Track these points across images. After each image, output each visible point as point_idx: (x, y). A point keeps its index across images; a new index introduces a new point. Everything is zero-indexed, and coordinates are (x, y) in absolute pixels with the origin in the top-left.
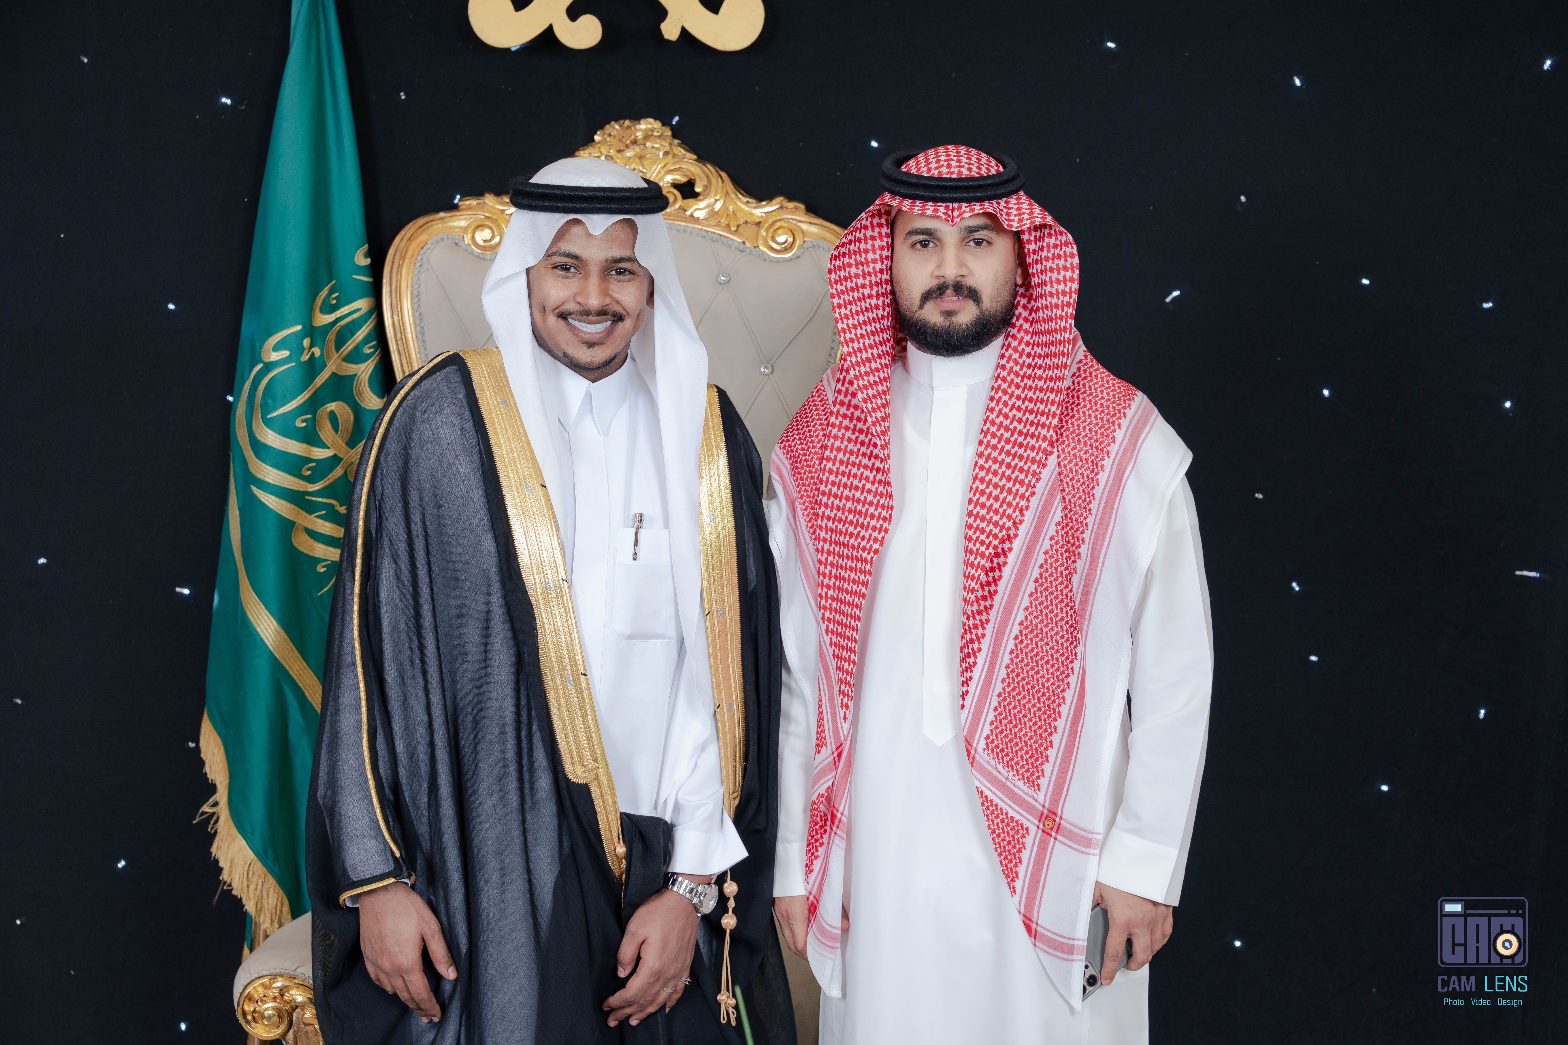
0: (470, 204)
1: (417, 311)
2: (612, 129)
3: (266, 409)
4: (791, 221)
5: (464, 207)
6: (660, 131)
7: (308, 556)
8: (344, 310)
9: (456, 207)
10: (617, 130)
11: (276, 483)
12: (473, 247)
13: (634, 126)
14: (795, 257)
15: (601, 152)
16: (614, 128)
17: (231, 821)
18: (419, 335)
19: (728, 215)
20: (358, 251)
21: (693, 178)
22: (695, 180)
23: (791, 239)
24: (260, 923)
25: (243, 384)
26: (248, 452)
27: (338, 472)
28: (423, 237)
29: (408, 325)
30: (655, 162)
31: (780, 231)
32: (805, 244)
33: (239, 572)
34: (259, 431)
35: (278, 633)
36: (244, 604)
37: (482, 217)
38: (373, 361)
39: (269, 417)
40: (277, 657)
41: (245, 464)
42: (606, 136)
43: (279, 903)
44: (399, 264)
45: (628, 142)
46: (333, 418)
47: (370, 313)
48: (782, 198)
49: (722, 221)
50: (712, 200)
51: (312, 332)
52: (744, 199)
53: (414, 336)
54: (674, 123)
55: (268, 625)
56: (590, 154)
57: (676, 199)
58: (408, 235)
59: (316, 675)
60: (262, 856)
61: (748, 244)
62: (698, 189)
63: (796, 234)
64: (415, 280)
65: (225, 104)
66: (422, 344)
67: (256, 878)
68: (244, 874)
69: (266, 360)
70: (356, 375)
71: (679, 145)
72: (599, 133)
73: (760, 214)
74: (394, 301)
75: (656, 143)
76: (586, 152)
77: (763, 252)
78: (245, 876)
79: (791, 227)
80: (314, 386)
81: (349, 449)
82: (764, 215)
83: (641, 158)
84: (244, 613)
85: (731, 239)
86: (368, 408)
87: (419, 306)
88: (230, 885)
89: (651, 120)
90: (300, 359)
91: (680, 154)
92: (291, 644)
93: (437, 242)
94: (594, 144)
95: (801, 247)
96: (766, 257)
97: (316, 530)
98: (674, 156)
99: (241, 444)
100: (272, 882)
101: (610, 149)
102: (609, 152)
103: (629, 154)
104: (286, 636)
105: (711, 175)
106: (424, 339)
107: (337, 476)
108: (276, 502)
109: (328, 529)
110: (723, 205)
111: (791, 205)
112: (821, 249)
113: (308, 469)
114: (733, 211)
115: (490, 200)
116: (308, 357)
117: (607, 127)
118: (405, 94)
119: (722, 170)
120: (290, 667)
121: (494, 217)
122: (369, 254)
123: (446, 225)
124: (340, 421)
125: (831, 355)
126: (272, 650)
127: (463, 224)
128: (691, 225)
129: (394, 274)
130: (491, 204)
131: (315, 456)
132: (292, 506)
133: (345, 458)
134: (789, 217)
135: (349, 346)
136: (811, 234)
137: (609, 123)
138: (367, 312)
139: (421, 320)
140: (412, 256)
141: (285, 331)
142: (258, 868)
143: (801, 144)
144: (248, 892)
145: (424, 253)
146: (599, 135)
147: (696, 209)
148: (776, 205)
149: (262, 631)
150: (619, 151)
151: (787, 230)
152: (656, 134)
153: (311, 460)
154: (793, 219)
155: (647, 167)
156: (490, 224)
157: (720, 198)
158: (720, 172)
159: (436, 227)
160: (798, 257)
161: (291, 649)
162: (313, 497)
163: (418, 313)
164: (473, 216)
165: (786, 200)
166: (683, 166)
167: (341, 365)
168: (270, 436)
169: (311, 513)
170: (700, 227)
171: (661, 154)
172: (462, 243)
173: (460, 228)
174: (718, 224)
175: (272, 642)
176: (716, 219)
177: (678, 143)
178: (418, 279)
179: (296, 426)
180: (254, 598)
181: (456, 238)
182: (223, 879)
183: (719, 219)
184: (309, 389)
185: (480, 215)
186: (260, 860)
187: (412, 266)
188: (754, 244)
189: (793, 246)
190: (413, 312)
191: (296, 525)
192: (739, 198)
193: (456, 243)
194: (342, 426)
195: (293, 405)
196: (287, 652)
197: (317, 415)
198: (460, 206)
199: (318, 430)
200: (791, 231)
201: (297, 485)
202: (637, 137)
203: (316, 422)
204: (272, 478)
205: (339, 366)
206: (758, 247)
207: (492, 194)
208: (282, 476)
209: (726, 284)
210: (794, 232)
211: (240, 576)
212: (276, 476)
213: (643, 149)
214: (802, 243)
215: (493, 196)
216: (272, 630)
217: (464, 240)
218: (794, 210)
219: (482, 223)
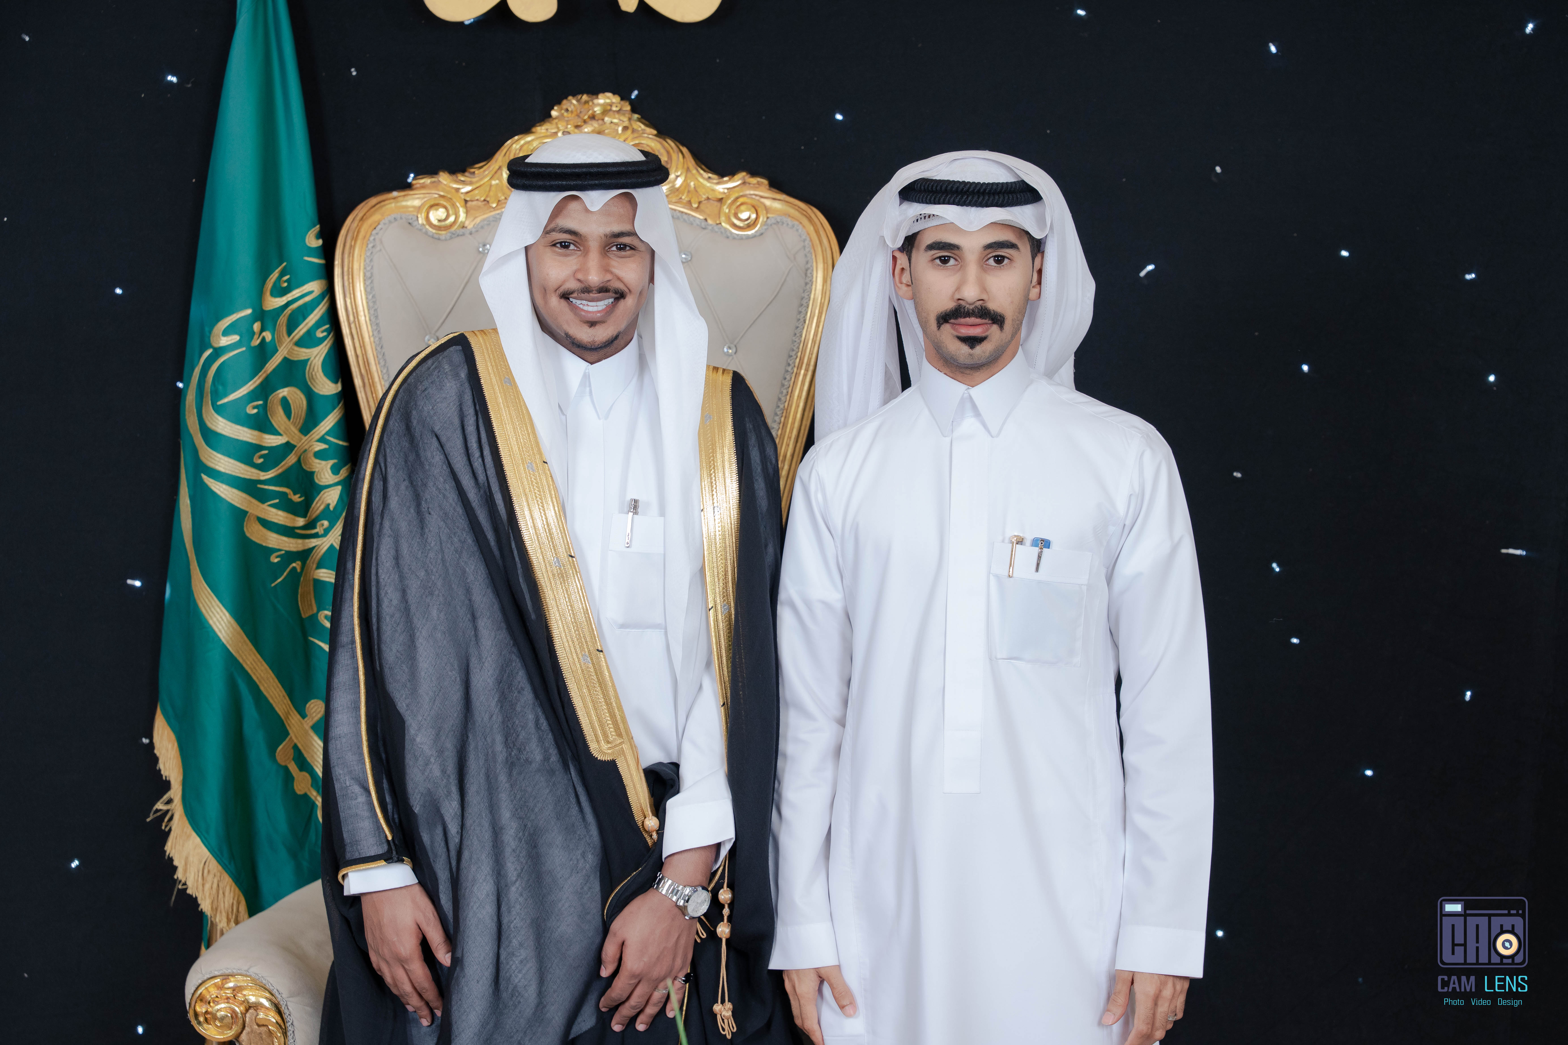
0: (424, 183)
1: (370, 293)
2: (569, 104)
3: (216, 395)
4: (754, 197)
5: (418, 186)
6: (619, 106)
7: (261, 546)
8: (296, 293)
9: (409, 186)
10: (574, 105)
11: (228, 472)
12: (427, 227)
13: (592, 101)
14: (758, 234)
15: (558, 128)
16: (571, 103)
17: (185, 819)
18: (372, 318)
19: (689, 192)
20: (310, 233)
23: (754, 216)
24: (216, 922)
25: (193, 369)
26: (199, 440)
27: (291, 459)
28: (376, 217)
29: (360, 308)
31: (743, 208)
32: (769, 220)
33: (191, 564)
34: (209, 418)
35: (232, 625)
36: (195, 596)
37: (436, 196)
38: (326, 345)
39: (219, 403)
40: (231, 649)
41: (195, 452)
42: (563, 111)
43: (235, 903)
44: (351, 246)
45: (586, 117)
46: (285, 404)
47: (322, 296)
48: (744, 174)
49: (683, 197)
51: (262, 316)
52: (706, 175)
53: (367, 319)
54: (633, 97)
55: (221, 617)
56: (547, 129)
58: (361, 216)
59: (270, 668)
60: (217, 854)
61: (710, 221)
63: (759, 210)
64: (368, 261)
65: (171, 82)
66: (375, 328)
68: (198, 872)
69: (216, 345)
70: (308, 360)
71: (639, 120)
72: (556, 108)
73: (722, 190)
74: (346, 284)
75: (615, 118)
76: (543, 128)
77: (726, 229)
78: (200, 874)
79: (754, 203)
80: (265, 372)
81: (303, 437)
82: (726, 191)
84: (196, 606)
85: (693, 216)
86: (321, 393)
87: (372, 288)
88: (185, 884)
89: (609, 95)
90: (250, 344)
91: (640, 129)
92: (245, 637)
93: (390, 222)
94: (551, 119)
95: (765, 224)
96: (729, 235)
97: (269, 519)
98: (634, 131)
99: (192, 431)
100: (227, 880)
101: (567, 125)
102: (567, 128)
103: (587, 129)
104: (239, 629)
105: (671, 151)
106: (378, 321)
107: (290, 464)
108: (228, 491)
109: (281, 518)
110: (684, 181)
111: (754, 180)
112: (785, 225)
113: (260, 457)
114: (695, 188)
115: (444, 178)
116: (258, 341)
117: (565, 102)
118: (356, 70)
119: (683, 145)
120: (244, 660)
121: (449, 196)
122: (321, 235)
123: (399, 204)
124: (292, 407)
125: (795, 334)
126: (225, 642)
127: (417, 203)
129: (346, 256)
130: (445, 183)
131: (267, 443)
132: (244, 495)
133: (298, 446)
134: (752, 192)
135: (301, 330)
136: (775, 211)
137: (566, 98)
138: (319, 295)
139: (374, 302)
140: (365, 237)
141: (234, 315)
142: (214, 865)
143: (764, 118)
144: (203, 890)
145: (377, 234)
146: (556, 110)
148: (738, 180)
149: (215, 623)
150: (577, 127)
151: (750, 207)
152: (614, 109)
153: (263, 448)
154: (756, 195)
156: (445, 203)
157: (681, 174)
158: (681, 147)
159: (389, 206)
160: (762, 234)
161: (245, 641)
162: (265, 485)
163: (371, 296)
164: (427, 195)
165: (749, 176)
166: (643, 142)
167: (293, 350)
168: (220, 423)
169: (263, 502)
171: (620, 129)
172: (415, 223)
173: (414, 207)
174: (679, 201)
175: (225, 635)
176: (677, 196)
177: (638, 118)
178: (371, 261)
179: (247, 413)
180: (206, 589)
181: (410, 217)
182: (178, 878)
183: (680, 196)
184: (260, 374)
185: (434, 194)
186: (216, 859)
187: (364, 247)
188: (716, 221)
189: (756, 222)
190: (366, 295)
191: (248, 514)
192: (701, 175)
193: (409, 223)
194: (295, 413)
195: (244, 391)
196: (240, 645)
197: (269, 402)
198: (413, 185)
199: (269, 416)
200: (754, 207)
201: (249, 473)
202: (595, 112)
203: (268, 408)
204: (223, 466)
205: (291, 350)
206: (720, 224)
207: (446, 173)
208: (233, 464)
209: (687, 262)
210: (757, 208)
211: (191, 567)
212: (227, 464)
213: (602, 125)
214: (765, 219)
215: (448, 175)
216: (225, 623)
217: (418, 220)
218: (757, 186)
219: (437, 202)
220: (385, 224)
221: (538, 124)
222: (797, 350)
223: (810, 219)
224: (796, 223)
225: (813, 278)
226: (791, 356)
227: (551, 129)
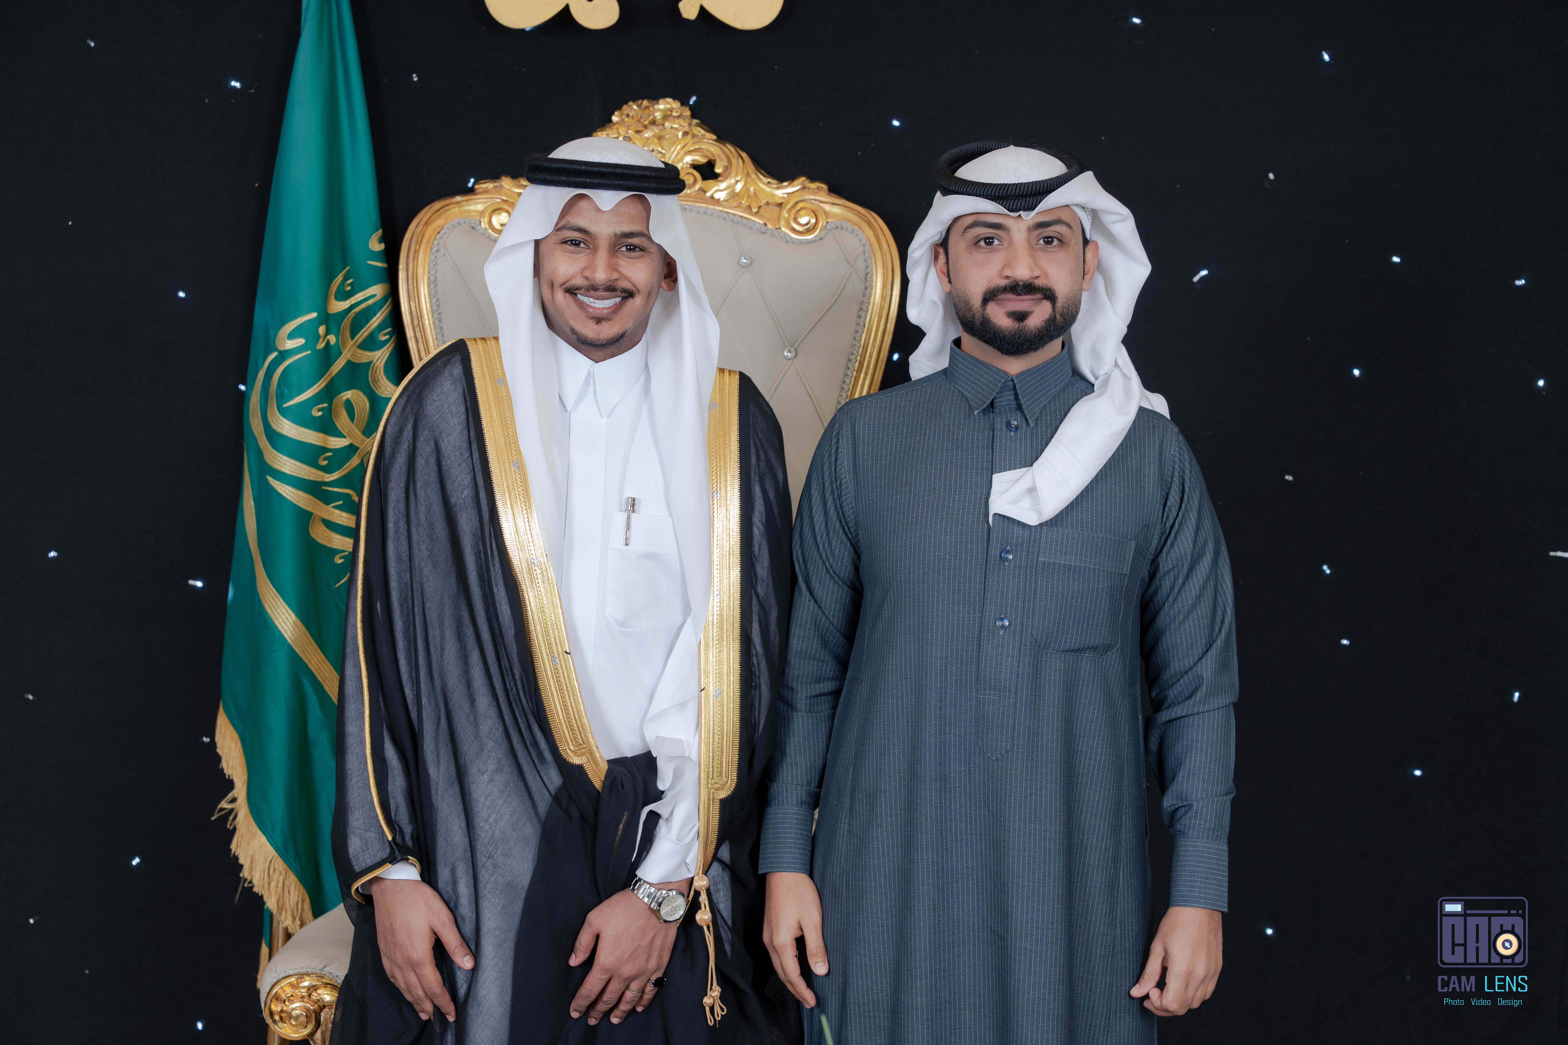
0: (486, 188)
1: (434, 297)
2: (630, 110)
3: (281, 398)
4: (813, 201)
5: (481, 190)
6: (679, 111)
7: (325, 547)
8: (359, 297)
9: (471, 191)
10: (635, 110)
11: (293, 474)
12: (490, 231)
13: (653, 106)
14: (818, 239)
15: (619, 133)
16: (632, 108)
17: (251, 818)
18: (436, 321)
19: (748, 196)
20: (373, 237)
21: (713, 158)
22: (715, 161)
23: (813, 221)
24: (281, 920)
25: (257, 372)
26: (263, 442)
28: (440, 222)
29: (425, 312)
30: (674, 143)
31: (802, 212)
32: (828, 225)
33: (257, 564)
34: (275, 420)
35: (296, 626)
36: (261, 596)
37: (499, 200)
38: (390, 347)
39: (285, 406)
40: (296, 650)
41: (260, 454)
42: (624, 117)
43: (300, 900)
44: (415, 250)
45: (647, 123)
46: (349, 406)
47: (386, 299)
48: (803, 179)
49: (743, 202)
50: (733, 181)
51: (326, 318)
52: (766, 180)
53: (431, 322)
54: (692, 102)
55: (287, 618)
57: (695, 180)
58: (425, 220)
59: (334, 668)
60: (283, 852)
61: (770, 226)
62: (718, 170)
63: (819, 215)
64: (432, 265)
65: (235, 87)
66: (439, 331)
67: (277, 875)
68: (264, 870)
69: (281, 349)
70: (371, 362)
71: (698, 125)
72: (616, 113)
73: (781, 195)
74: (411, 287)
75: (675, 123)
76: (604, 133)
77: (785, 233)
78: (266, 873)
79: (813, 207)
80: (330, 374)
81: (366, 439)
82: (786, 196)
83: (660, 138)
84: (261, 606)
85: (753, 221)
86: (384, 396)
87: (436, 292)
88: (251, 882)
89: (670, 100)
90: (315, 348)
91: (700, 134)
92: (310, 637)
93: (454, 226)
94: (611, 124)
95: (824, 228)
96: (789, 239)
97: (333, 521)
98: (694, 136)
99: (255, 432)
100: (293, 879)
101: (628, 130)
102: (627, 133)
103: (647, 134)
104: (304, 629)
105: (731, 156)
106: (442, 325)
107: (354, 466)
108: (294, 493)
109: (345, 520)
110: (744, 186)
111: (814, 186)
112: (844, 230)
113: (325, 459)
114: (754, 192)
115: (506, 183)
116: (323, 345)
117: (625, 107)
118: (418, 76)
119: (743, 150)
120: (309, 661)
121: (511, 201)
122: (384, 239)
123: (462, 209)
124: (356, 410)
125: (855, 338)
126: (291, 643)
127: (480, 207)
128: (712, 207)
129: (411, 260)
130: (507, 187)
131: (332, 445)
132: (309, 497)
133: (362, 448)
134: (811, 197)
135: (364, 333)
136: (835, 215)
137: (626, 103)
138: (382, 299)
139: (438, 306)
140: (429, 241)
141: (300, 319)
142: (279, 864)
143: (823, 123)
144: (269, 888)
145: (441, 238)
146: (616, 116)
147: (717, 191)
148: (798, 185)
149: (281, 624)
150: (638, 132)
151: (809, 211)
152: (674, 114)
153: (328, 450)
154: (816, 200)
155: (665, 148)
156: (507, 208)
157: (741, 179)
158: (741, 152)
159: (452, 211)
160: (821, 239)
161: (310, 641)
162: (330, 487)
163: (435, 299)
164: (490, 200)
165: (808, 181)
166: (703, 147)
167: (356, 352)
168: (286, 426)
169: (328, 504)
170: (721, 209)
171: (680, 134)
172: (478, 227)
173: (477, 211)
174: (739, 206)
175: (290, 635)
176: (737, 200)
177: (697, 123)
178: (435, 265)
179: (312, 415)
180: (272, 590)
181: (473, 222)
182: (243, 876)
183: (740, 200)
184: (325, 377)
185: (497, 199)
186: (281, 857)
187: (429, 250)
188: (775, 226)
189: (816, 227)
190: (430, 299)
191: (313, 516)
192: (760, 179)
193: (473, 228)
194: (358, 415)
195: (308, 394)
196: (305, 644)
197: (333, 404)
198: (476, 190)
199: (334, 418)
200: (813, 211)
201: (314, 476)
202: (656, 117)
203: (332, 411)
204: (289, 468)
205: (354, 353)
206: (780, 228)
207: (509, 177)
208: (298, 466)
209: (747, 266)
210: (816, 213)
211: (256, 568)
212: (293, 466)
213: (662, 130)
214: (825, 224)
215: (511, 179)
216: (290, 623)
217: (481, 224)
218: (816, 191)
219: (499, 206)
220: (448, 228)
221: (599, 130)
222: (857, 354)
223: (869, 224)
224: (856, 228)
225: (872, 282)
226: (851, 360)
227: (612, 134)
